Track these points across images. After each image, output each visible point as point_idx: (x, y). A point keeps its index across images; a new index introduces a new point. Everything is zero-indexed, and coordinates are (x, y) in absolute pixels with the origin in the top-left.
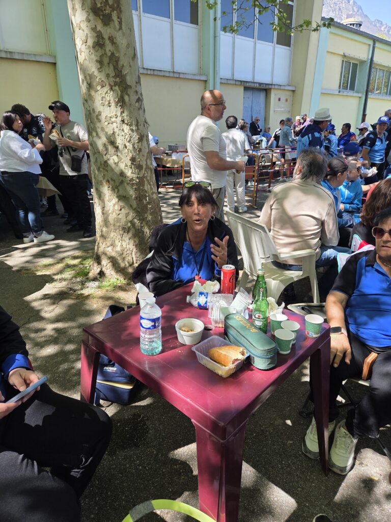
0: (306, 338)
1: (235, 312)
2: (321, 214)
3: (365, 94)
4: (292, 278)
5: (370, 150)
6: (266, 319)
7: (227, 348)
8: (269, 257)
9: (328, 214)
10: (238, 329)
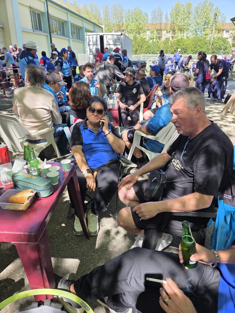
0: (64, 173)
1: (17, 172)
2: (49, 107)
3: (49, 34)
4: (42, 147)
5: (61, 69)
6: (39, 170)
7: (21, 193)
8: (24, 137)
9: (53, 106)
10: (23, 180)
